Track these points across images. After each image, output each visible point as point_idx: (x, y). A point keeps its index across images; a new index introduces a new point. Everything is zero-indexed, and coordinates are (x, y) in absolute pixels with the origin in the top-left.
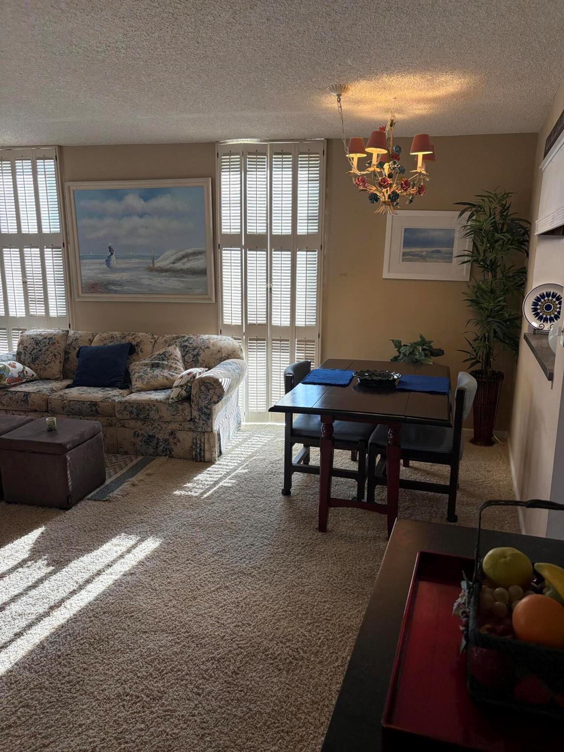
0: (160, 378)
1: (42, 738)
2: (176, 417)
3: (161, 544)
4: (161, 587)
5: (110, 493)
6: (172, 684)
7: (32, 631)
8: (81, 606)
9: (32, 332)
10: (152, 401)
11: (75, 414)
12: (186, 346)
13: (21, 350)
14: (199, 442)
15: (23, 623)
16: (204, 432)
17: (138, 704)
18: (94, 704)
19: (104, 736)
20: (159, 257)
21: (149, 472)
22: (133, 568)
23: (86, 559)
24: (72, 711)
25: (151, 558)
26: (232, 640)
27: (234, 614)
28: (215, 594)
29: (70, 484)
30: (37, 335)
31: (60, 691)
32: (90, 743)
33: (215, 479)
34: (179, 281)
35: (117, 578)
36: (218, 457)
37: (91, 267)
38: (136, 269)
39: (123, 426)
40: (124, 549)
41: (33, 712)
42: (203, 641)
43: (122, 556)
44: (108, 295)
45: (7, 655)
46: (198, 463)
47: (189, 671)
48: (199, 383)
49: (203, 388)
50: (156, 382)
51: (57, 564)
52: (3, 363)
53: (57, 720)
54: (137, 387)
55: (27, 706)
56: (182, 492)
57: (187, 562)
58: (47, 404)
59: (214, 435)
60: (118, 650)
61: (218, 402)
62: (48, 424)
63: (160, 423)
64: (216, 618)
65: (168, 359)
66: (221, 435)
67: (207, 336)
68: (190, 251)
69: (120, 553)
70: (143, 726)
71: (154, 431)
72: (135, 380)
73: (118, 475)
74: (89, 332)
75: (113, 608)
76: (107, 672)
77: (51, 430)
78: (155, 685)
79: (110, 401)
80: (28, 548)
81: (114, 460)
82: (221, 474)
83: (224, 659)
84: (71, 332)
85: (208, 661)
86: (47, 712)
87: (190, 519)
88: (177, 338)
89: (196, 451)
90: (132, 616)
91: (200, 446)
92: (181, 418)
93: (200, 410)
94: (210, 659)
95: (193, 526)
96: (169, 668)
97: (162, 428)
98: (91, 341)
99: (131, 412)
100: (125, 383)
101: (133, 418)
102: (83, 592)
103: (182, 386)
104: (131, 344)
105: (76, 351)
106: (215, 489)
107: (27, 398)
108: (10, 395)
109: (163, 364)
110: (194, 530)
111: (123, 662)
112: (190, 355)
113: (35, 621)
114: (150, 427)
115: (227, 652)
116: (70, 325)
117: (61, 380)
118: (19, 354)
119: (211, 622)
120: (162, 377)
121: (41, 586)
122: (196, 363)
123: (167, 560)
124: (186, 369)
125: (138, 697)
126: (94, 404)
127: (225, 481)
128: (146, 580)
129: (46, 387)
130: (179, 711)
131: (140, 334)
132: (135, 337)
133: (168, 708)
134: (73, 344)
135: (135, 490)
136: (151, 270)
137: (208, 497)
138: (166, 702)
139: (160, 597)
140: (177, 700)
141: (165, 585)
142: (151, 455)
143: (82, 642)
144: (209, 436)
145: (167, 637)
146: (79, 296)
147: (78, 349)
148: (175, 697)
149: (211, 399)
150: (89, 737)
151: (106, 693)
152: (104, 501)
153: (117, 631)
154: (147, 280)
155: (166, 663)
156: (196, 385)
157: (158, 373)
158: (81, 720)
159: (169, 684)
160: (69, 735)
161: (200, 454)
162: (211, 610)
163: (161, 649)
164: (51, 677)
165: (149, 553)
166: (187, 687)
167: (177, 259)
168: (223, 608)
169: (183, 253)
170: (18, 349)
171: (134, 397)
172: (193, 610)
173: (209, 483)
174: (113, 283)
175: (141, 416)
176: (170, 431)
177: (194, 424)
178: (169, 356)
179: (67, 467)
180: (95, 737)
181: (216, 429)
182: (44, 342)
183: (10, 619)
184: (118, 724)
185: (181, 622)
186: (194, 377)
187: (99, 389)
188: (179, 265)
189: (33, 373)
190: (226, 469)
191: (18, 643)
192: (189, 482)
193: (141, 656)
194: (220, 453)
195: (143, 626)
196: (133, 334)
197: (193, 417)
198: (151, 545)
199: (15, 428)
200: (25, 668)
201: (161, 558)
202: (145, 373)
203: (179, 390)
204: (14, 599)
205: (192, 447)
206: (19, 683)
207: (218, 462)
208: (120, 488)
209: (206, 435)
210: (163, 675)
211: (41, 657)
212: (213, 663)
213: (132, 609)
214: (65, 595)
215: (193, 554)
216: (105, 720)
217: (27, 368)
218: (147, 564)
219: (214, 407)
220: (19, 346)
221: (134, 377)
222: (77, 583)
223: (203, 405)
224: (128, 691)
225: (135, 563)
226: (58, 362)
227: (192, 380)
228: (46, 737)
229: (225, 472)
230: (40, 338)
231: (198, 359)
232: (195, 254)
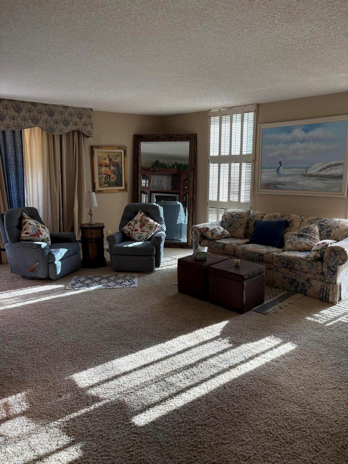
0: (303, 244)
1: (222, 439)
2: (311, 270)
3: (296, 348)
4: (295, 375)
5: (266, 309)
6: (299, 438)
7: (220, 376)
8: (246, 371)
9: (230, 210)
10: (297, 258)
11: (249, 260)
12: (323, 225)
13: (224, 221)
14: (325, 289)
15: (216, 371)
16: (330, 283)
17: (277, 442)
18: (251, 431)
19: (256, 452)
20: (310, 167)
21: (290, 301)
22: (278, 358)
23: (251, 345)
24: (239, 430)
25: (289, 355)
26: (342, 425)
27: (345, 409)
28: (331, 391)
29: (244, 299)
30: (233, 212)
31: (232, 416)
32: (248, 453)
33: (335, 315)
34: (322, 182)
35: (267, 361)
36: (339, 301)
37: (267, 174)
38: (294, 175)
39: (277, 271)
40: (273, 345)
41: (218, 422)
42: (322, 419)
43: (271, 349)
44: (275, 191)
45: (206, 386)
46: (324, 302)
47: (311, 434)
48: (330, 250)
49: (332, 254)
50: (300, 246)
51: (235, 343)
52: (214, 226)
53: (230, 432)
54: (288, 248)
55: (215, 418)
56: (312, 319)
57: (313, 364)
58: (235, 252)
59: (337, 286)
60: (266, 405)
61: (342, 264)
62: (235, 262)
63: (301, 272)
64: (332, 407)
65: (310, 232)
66: (342, 286)
67: (338, 219)
68: (332, 163)
69: (270, 347)
70: (279, 456)
71: (296, 277)
72: (287, 243)
73: (272, 300)
74: (262, 212)
75: (265, 378)
76: (259, 415)
77: (237, 266)
78: (289, 434)
79: (271, 254)
80: (220, 330)
81: (270, 291)
82: (340, 313)
83: (336, 435)
84: (252, 212)
85: (324, 432)
86: (225, 425)
87: (316, 337)
88: (317, 219)
89: (323, 295)
90: (276, 387)
91: (326, 291)
92: (314, 271)
93: (328, 268)
94: (326, 432)
95: (319, 342)
96: (298, 427)
97: (302, 276)
98: (262, 218)
99: (283, 263)
100: (281, 244)
101: (284, 267)
102: (248, 363)
103: (317, 251)
104: (287, 221)
105: (253, 223)
106: (335, 322)
107: (224, 247)
108: (216, 244)
109: (306, 235)
110: (319, 345)
111: (269, 413)
112: (325, 231)
113: (222, 372)
114: (294, 274)
115: (338, 432)
116: (251, 207)
117: (243, 239)
118: (222, 222)
119: (328, 408)
120: (304, 243)
121: (225, 354)
122: (328, 237)
123: (300, 359)
124: (321, 240)
125: (277, 438)
126: (261, 255)
127: (342, 318)
128: (285, 368)
129: (235, 242)
130: (303, 456)
131: (293, 215)
132: (290, 217)
133: (296, 451)
134: (252, 219)
135: (281, 311)
136: (305, 175)
137: (329, 326)
138: (294, 447)
139: (294, 381)
140: (302, 449)
141: (298, 374)
142: (292, 291)
143: (246, 392)
144: (333, 286)
145: (297, 407)
146: (258, 191)
147: (254, 222)
148: (301, 446)
149: (337, 261)
150: (247, 449)
151: (259, 427)
152: (263, 314)
153: (266, 393)
154: (301, 182)
155: (296, 424)
156: (328, 251)
157: (302, 241)
158: (243, 437)
159: (297, 437)
160: (236, 443)
161: (326, 296)
162: (328, 400)
163: (293, 414)
164: (228, 406)
165: (288, 351)
166: (309, 444)
167: (322, 169)
168: (337, 402)
169: (327, 165)
170: (222, 219)
171: (286, 254)
172: (316, 396)
173: (331, 317)
174: (280, 183)
175: (289, 267)
176: (306, 279)
177: (324, 277)
178: (311, 230)
179: (243, 289)
180: (250, 450)
181: (339, 282)
182: (236, 217)
183: (209, 367)
184: (264, 449)
185: (307, 402)
186: (327, 245)
187: (265, 246)
188: (323, 173)
189: (229, 233)
190: (344, 310)
191: (213, 381)
192: (317, 313)
193: (280, 413)
194: (340, 299)
195: (282, 396)
196: (289, 215)
197: (323, 272)
198: (289, 347)
199: (218, 262)
200: (215, 396)
201: (296, 357)
202: (294, 240)
203: (315, 253)
204: (212, 356)
205: (320, 291)
206: (212, 403)
207: (338, 305)
208: (272, 308)
209: (331, 285)
210: (294, 430)
211: (224, 393)
212: (328, 435)
213: (276, 383)
214: (238, 362)
215: (318, 360)
216: (257, 443)
217: (226, 231)
218: (287, 358)
219: (339, 267)
220: (222, 218)
221: (287, 242)
222: (245, 357)
223: (331, 265)
224: (272, 431)
225: (279, 356)
226: (242, 228)
227: (325, 247)
228: (224, 439)
229: (343, 313)
230: (234, 214)
231: (330, 234)
232: (335, 165)
